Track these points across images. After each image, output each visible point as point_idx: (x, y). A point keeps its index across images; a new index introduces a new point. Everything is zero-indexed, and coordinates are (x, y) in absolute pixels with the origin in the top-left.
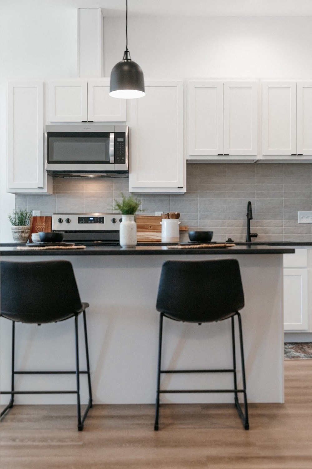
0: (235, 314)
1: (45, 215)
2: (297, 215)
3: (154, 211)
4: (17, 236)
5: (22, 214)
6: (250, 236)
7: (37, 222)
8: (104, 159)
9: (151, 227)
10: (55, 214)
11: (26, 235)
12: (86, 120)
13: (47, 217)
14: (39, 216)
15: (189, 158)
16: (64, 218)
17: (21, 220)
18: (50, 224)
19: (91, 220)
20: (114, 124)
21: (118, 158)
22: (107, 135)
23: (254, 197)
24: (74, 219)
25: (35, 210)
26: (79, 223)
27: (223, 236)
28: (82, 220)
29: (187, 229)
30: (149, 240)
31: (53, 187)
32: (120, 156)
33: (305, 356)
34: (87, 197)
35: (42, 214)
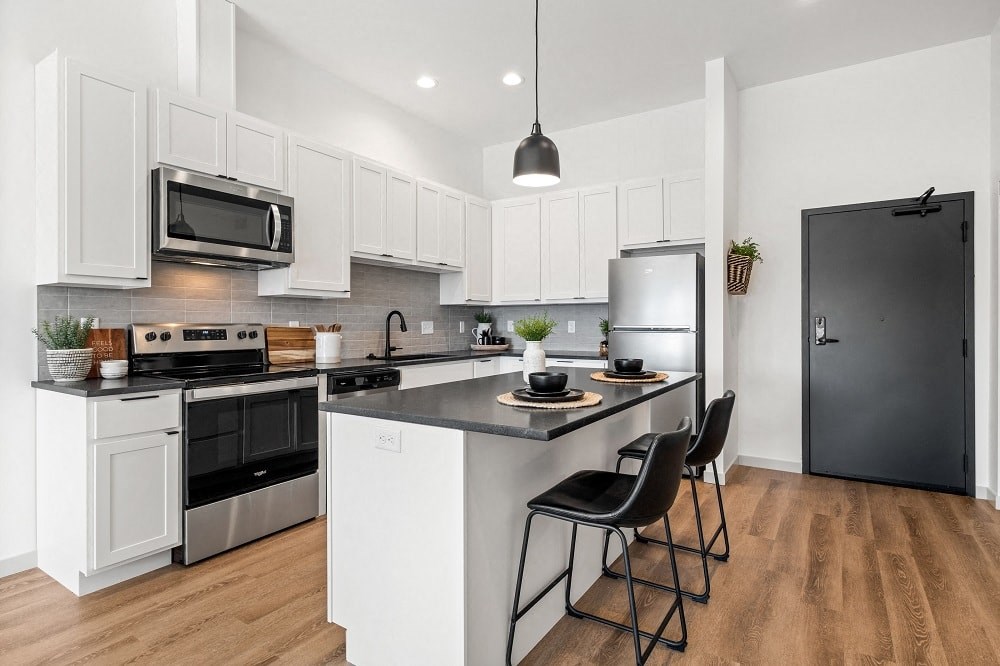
2: (421, 326)
6: (390, 349)
7: (93, 340)
9: (287, 342)
10: (136, 325)
12: (225, 175)
13: (115, 331)
15: (353, 255)
18: (123, 342)
19: (205, 335)
21: (282, 244)
26: (185, 339)
28: (189, 335)
32: (284, 242)
35: (102, 324)
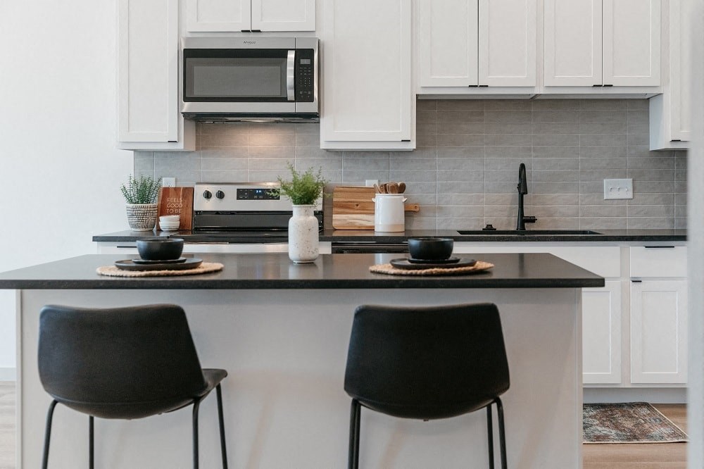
0: (493, 402)
1: (182, 185)
2: (602, 185)
3: (363, 180)
4: (135, 219)
5: (144, 185)
6: (524, 220)
7: (169, 197)
8: (277, 94)
9: (357, 205)
10: (198, 183)
11: (151, 220)
12: (249, 29)
13: (185, 189)
14: (173, 186)
15: (421, 92)
16: (213, 189)
17: (142, 194)
18: (191, 200)
19: (259, 194)
20: (295, 36)
21: (301, 93)
22: (282, 54)
23: (531, 156)
24: (230, 192)
25: (165, 177)
26: (238, 198)
27: (478, 220)
28: (242, 194)
29: (418, 210)
30: (355, 226)
31: (196, 139)
32: (304, 89)
33: (617, 435)
34: (252, 156)
35: (179, 183)
